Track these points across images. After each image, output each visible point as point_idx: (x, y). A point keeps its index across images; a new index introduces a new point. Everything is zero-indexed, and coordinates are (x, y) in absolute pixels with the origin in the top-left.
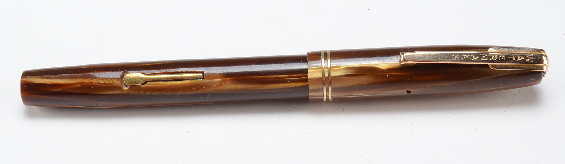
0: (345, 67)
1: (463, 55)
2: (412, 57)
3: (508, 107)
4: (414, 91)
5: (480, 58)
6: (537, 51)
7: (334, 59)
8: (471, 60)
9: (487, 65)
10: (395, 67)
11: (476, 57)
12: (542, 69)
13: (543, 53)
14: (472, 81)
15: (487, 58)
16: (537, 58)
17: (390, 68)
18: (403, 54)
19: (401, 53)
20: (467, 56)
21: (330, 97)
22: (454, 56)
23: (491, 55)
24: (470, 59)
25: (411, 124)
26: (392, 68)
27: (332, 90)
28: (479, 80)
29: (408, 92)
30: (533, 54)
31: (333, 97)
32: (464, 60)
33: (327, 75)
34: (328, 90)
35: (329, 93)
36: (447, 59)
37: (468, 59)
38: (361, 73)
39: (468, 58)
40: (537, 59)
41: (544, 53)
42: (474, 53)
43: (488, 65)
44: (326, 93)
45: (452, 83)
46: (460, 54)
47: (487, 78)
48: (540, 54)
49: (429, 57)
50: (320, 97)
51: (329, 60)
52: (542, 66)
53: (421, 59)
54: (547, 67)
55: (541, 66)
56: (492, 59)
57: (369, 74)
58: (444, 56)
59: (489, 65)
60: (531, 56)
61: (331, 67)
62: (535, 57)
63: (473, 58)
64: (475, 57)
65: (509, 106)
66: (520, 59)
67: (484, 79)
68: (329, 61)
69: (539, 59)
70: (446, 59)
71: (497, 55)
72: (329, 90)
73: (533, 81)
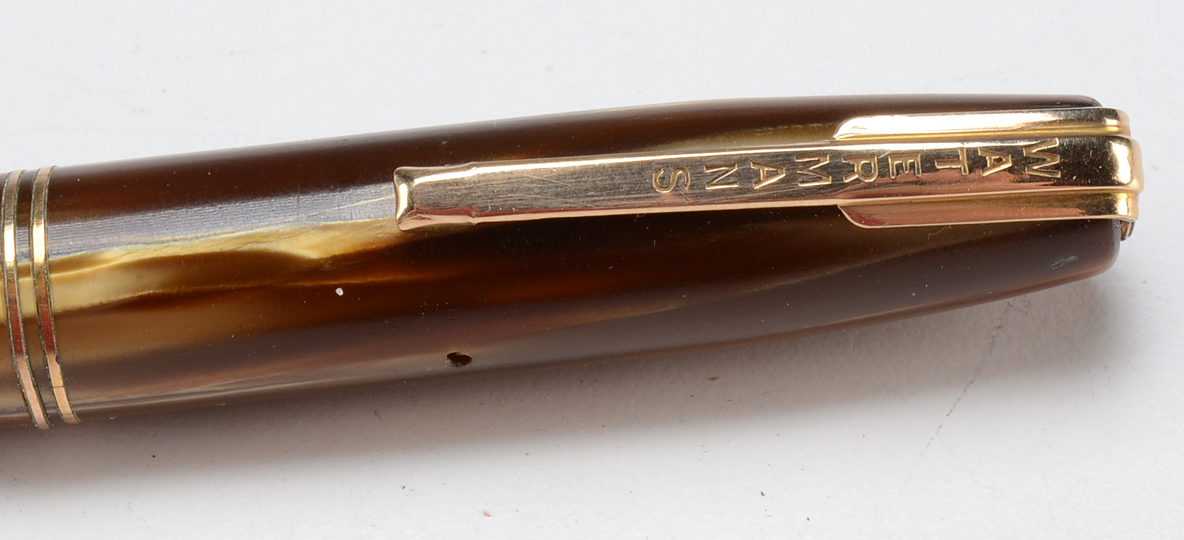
0: (118, 262)
1: (708, 168)
2: (453, 196)
3: (965, 390)
4: (482, 355)
5: (795, 179)
6: (1079, 120)
7: (65, 219)
8: (752, 191)
9: (834, 209)
10: (373, 244)
11: (776, 174)
12: (1110, 208)
13: (1111, 125)
14: (767, 287)
15: (829, 174)
16: (1079, 155)
17: (351, 251)
18: (407, 178)
19: (395, 177)
20: (727, 171)
21: (65, 407)
22: (663, 178)
23: (850, 155)
24: (747, 186)
25: (487, 515)
26: (360, 249)
27: (64, 378)
28: (799, 281)
29: (456, 359)
30: (1060, 137)
31: (79, 409)
32: (714, 194)
33: (28, 306)
34: (42, 380)
35: (53, 394)
36: (628, 193)
37: (735, 186)
38: (205, 288)
39: (735, 183)
40: (1079, 164)
41: (1115, 129)
42: (762, 155)
43: (836, 206)
44: (35, 396)
45: (671, 307)
46: (693, 165)
47: (845, 268)
48: (1093, 136)
49: (536, 191)
50: (14, 412)
51: (42, 226)
52: (1109, 195)
53: (498, 202)
54: (1134, 195)
55: (1105, 195)
56: (856, 176)
57: (244, 289)
58: (613, 179)
59: (843, 207)
60: (1052, 151)
61: (52, 267)
62: (1067, 151)
63: (759, 181)
64: (770, 175)
65: (972, 382)
66: (993, 166)
67: (828, 273)
68: (39, 231)
69: (1092, 162)
70: (622, 193)
71: (879, 153)
72: (50, 380)
73: (1073, 263)
